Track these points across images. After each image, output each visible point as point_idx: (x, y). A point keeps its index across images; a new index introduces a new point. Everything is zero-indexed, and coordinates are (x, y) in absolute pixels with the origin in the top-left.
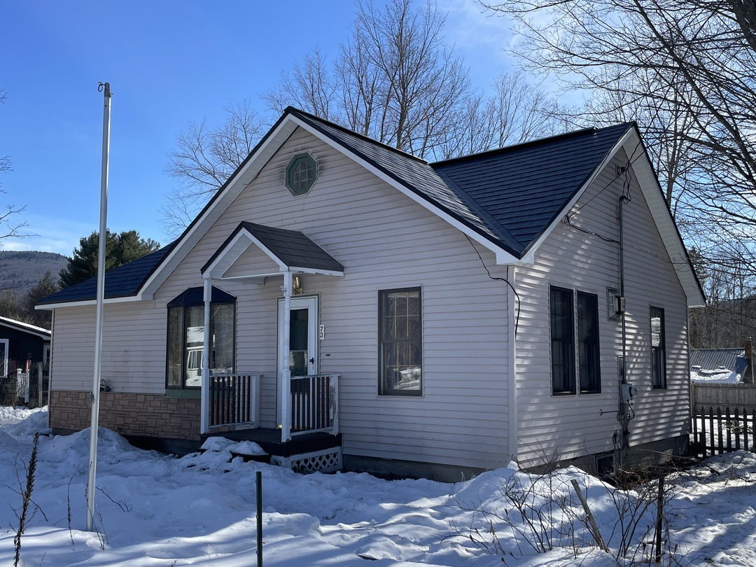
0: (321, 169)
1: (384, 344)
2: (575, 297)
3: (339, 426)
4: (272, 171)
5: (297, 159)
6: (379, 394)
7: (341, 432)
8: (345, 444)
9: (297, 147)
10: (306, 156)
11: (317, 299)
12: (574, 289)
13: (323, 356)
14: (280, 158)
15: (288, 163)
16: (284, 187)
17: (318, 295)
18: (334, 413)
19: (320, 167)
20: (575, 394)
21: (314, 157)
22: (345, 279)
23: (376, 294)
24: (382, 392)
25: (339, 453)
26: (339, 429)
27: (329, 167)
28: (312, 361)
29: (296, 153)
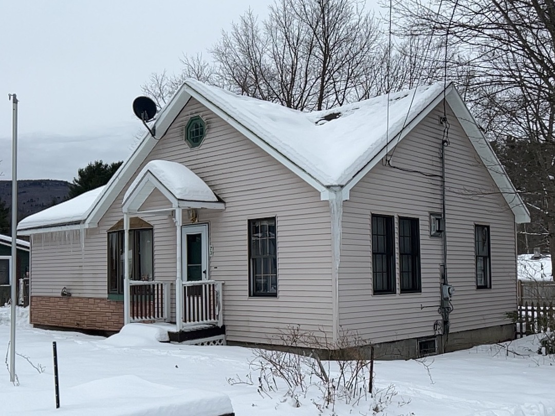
0: (209, 128)
1: (253, 259)
2: (396, 221)
3: (223, 320)
4: (176, 129)
5: (192, 120)
6: (250, 296)
7: (226, 324)
8: (227, 333)
9: (192, 111)
10: (198, 118)
11: (207, 226)
12: (396, 216)
13: (213, 269)
14: (181, 119)
15: (186, 124)
16: (184, 142)
17: (208, 223)
18: (219, 310)
19: (208, 127)
20: (395, 293)
21: (204, 119)
22: (226, 211)
23: (246, 223)
24: (252, 294)
25: (224, 339)
26: (223, 322)
27: (214, 126)
28: (205, 272)
29: (192, 116)
